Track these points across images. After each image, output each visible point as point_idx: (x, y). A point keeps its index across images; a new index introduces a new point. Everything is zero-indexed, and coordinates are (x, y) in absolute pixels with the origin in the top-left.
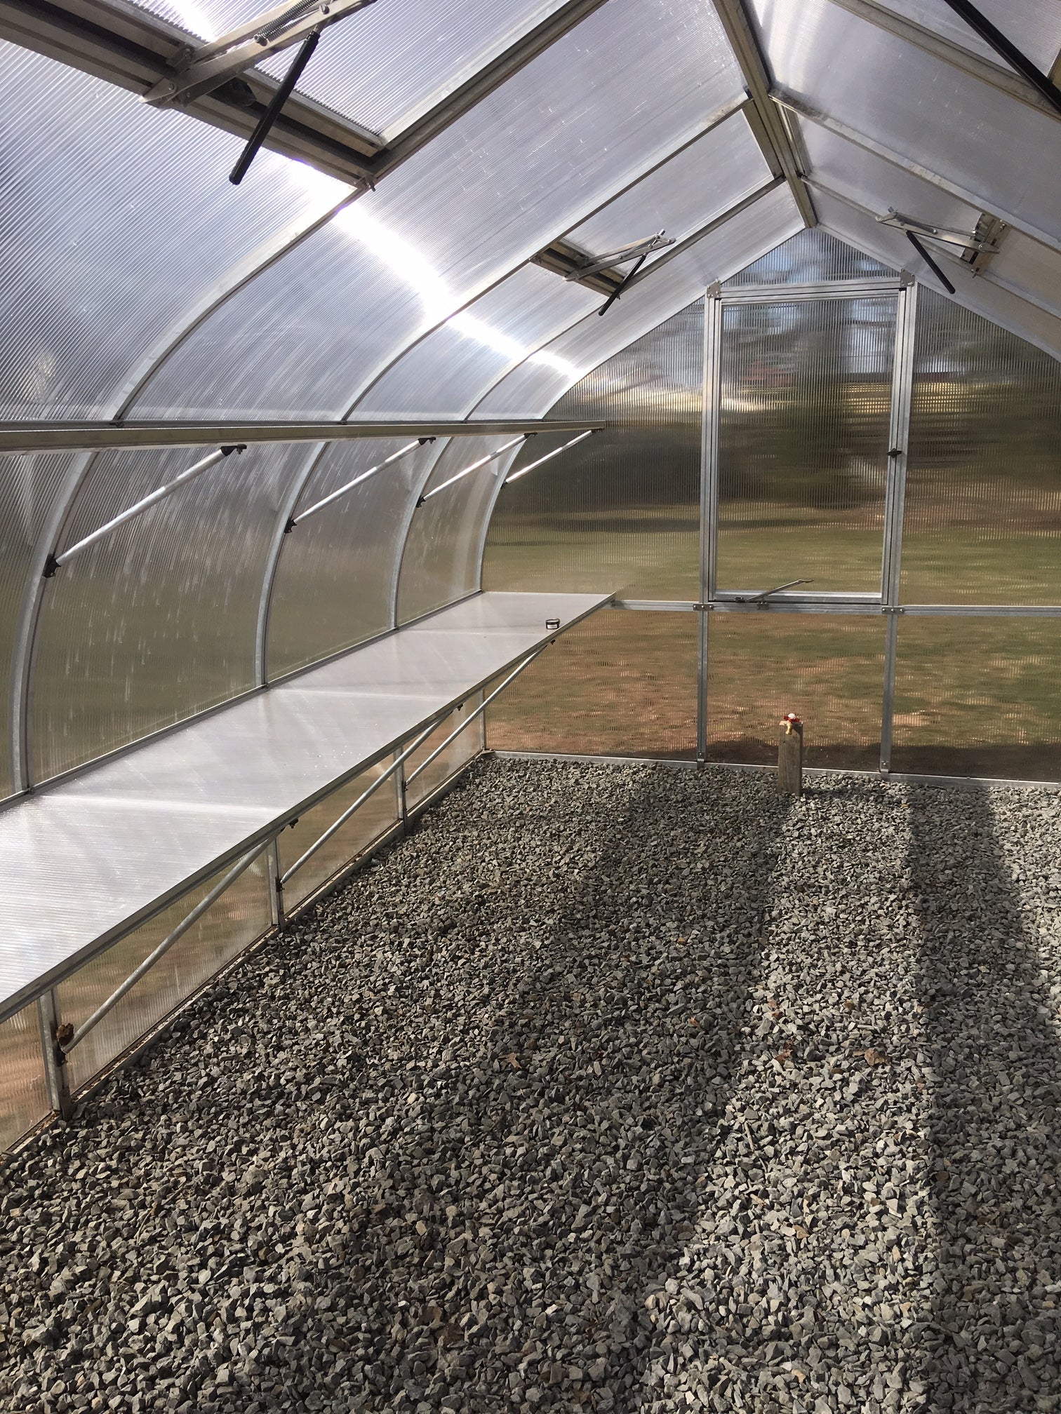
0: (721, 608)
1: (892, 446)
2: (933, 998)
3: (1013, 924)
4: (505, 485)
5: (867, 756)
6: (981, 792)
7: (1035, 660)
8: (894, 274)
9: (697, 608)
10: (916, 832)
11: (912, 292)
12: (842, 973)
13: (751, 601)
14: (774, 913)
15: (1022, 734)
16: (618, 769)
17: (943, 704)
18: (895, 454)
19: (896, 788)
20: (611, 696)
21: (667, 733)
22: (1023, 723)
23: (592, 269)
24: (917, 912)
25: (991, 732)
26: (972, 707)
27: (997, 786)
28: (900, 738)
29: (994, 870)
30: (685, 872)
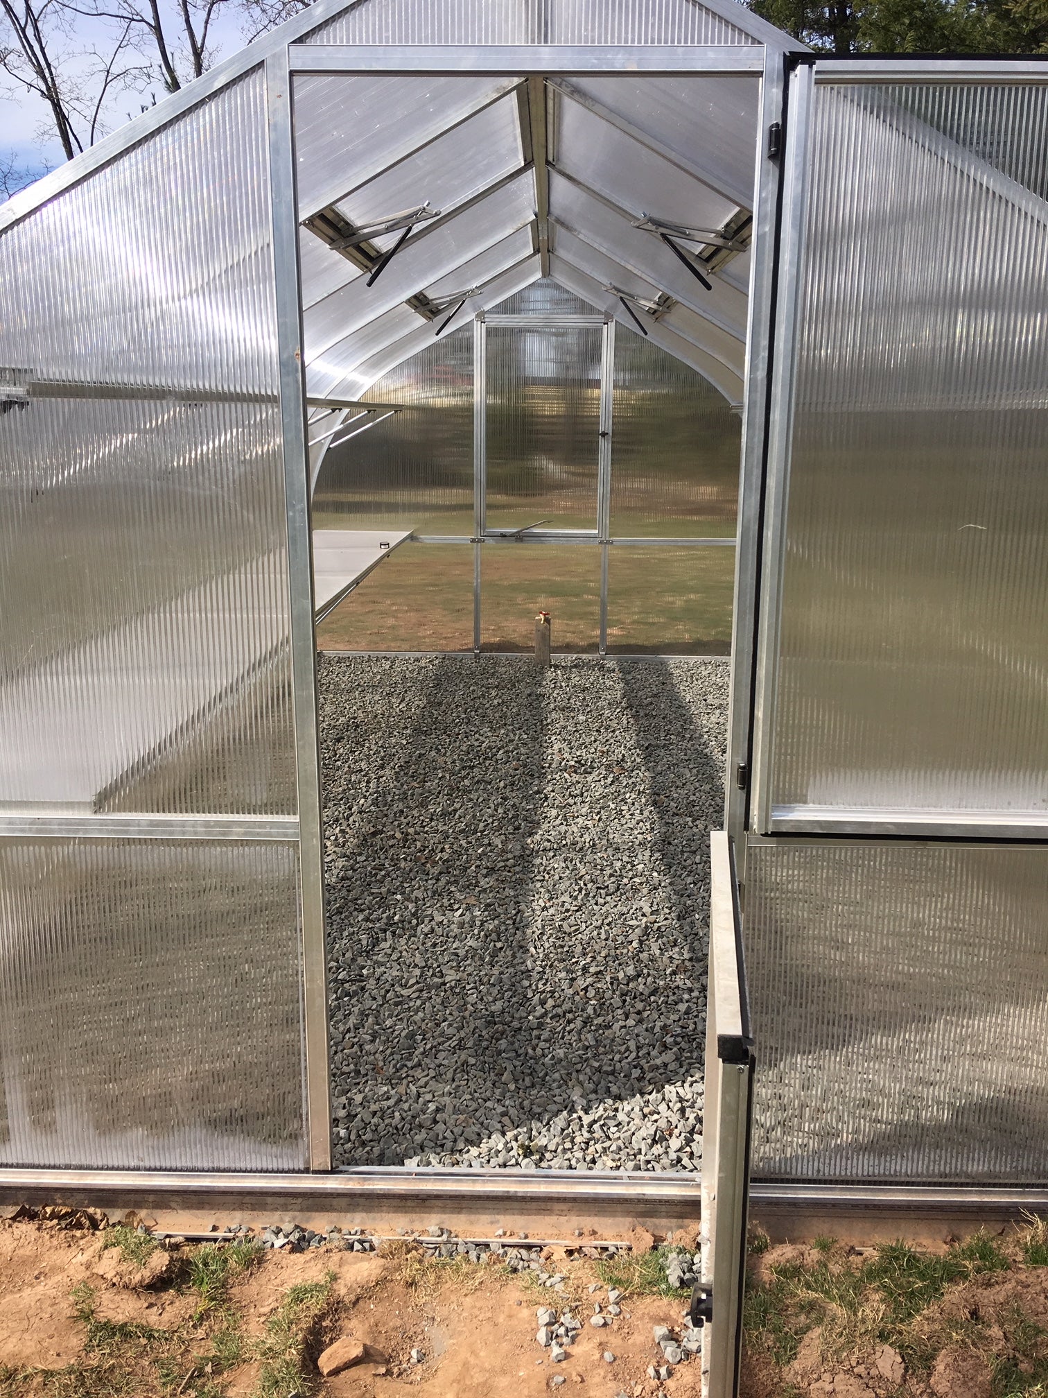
0: (490, 542)
1: (601, 429)
2: (647, 748)
3: (688, 720)
4: (329, 449)
5: (592, 648)
6: (663, 663)
7: (693, 596)
8: (599, 312)
9: (473, 541)
10: (627, 683)
11: (612, 325)
12: (595, 741)
13: (511, 536)
14: (549, 721)
15: (687, 636)
16: (417, 660)
17: (634, 622)
18: (604, 434)
19: (611, 663)
20: (391, 621)
21: (443, 642)
22: (687, 631)
23: (429, 307)
24: (633, 717)
25: (668, 636)
26: (654, 624)
27: (673, 660)
28: (609, 641)
29: (674, 698)
30: (487, 706)
